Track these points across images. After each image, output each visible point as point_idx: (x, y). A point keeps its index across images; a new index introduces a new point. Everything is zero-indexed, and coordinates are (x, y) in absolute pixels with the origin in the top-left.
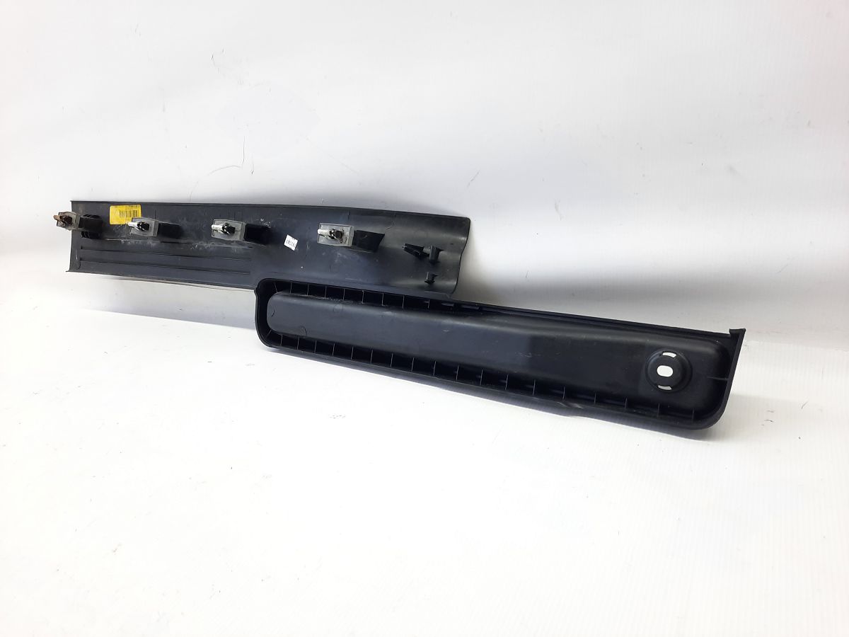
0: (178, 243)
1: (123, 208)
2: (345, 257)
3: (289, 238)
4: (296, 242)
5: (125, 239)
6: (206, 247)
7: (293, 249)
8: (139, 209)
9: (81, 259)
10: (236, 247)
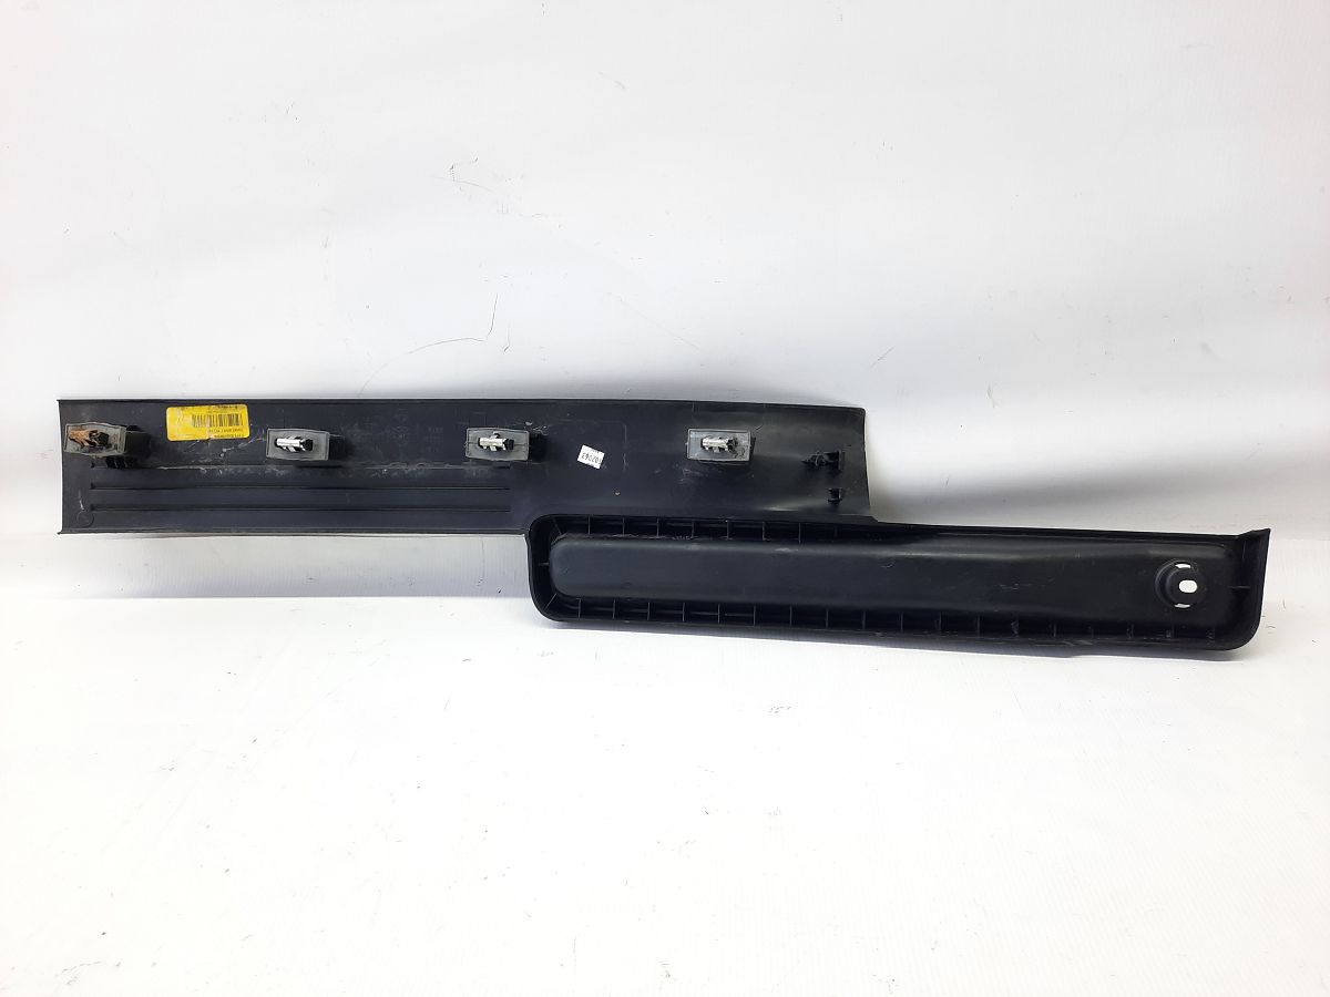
0: (340, 467)
1: (202, 411)
2: (698, 473)
3: (585, 449)
4: (601, 455)
5: (209, 464)
6: (406, 472)
7: (597, 466)
8: (243, 412)
9: (93, 508)
10: (474, 468)
